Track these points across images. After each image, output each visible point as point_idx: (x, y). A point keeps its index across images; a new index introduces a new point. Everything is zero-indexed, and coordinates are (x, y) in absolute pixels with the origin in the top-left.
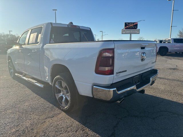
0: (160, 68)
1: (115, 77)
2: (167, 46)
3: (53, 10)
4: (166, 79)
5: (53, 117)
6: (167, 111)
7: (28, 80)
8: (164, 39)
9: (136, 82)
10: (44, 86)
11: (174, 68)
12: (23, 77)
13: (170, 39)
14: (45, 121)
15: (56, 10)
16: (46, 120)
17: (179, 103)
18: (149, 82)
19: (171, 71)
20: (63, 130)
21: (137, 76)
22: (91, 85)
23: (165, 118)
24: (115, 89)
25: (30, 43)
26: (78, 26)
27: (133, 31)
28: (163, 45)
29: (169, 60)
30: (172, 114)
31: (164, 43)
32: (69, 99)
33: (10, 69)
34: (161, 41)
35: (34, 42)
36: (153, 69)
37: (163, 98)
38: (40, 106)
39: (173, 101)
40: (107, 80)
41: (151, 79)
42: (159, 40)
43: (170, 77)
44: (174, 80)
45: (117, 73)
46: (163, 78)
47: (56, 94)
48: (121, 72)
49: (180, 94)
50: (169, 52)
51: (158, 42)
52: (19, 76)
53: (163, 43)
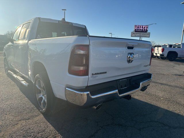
0: (165, 73)
1: (91, 79)
2: (176, 51)
3: (63, 10)
4: (167, 85)
5: (28, 119)
6: (158, 122)
7: (16, 77)
8: (174, 44)
9: (122, 86)
10: (28, 85)
11: (179, 74)
12: (13, 75)
13: (180, 43)
14: (18, 124)
15: (66, 10)
16: (19, 122)
17: (175, 113)
18: (138, 87)
19: (175, 77)
20: (32, 135)
21: (124, 80)
22: (64, 86)
23: (154, 129)
24: (88, 93)
25: (19, 39)
26: (72, 23)
27: (143, 34)
28: (172, 49)
29: (177, 66)
30: (163, 125)
31: (174, 47)
32: (46, 101)
33: (5, 66)
34: (171, 46)
35: (23, 38)
36: (147, 73)
37: (159, 106)
38: (21, 106)
39: (168, 111)
40: (80, 81)
41: (141, 84)
42: (168, 45)
43: (173, 84)
44: (177, 87)
45: (93, 74)
46: (165, 84)
47: (37, 95)
48: (98, 74)
49: (179, 104)
50: (178, 58)
51: (167, 47)
52: (10, 73)
53: (172, 47)
